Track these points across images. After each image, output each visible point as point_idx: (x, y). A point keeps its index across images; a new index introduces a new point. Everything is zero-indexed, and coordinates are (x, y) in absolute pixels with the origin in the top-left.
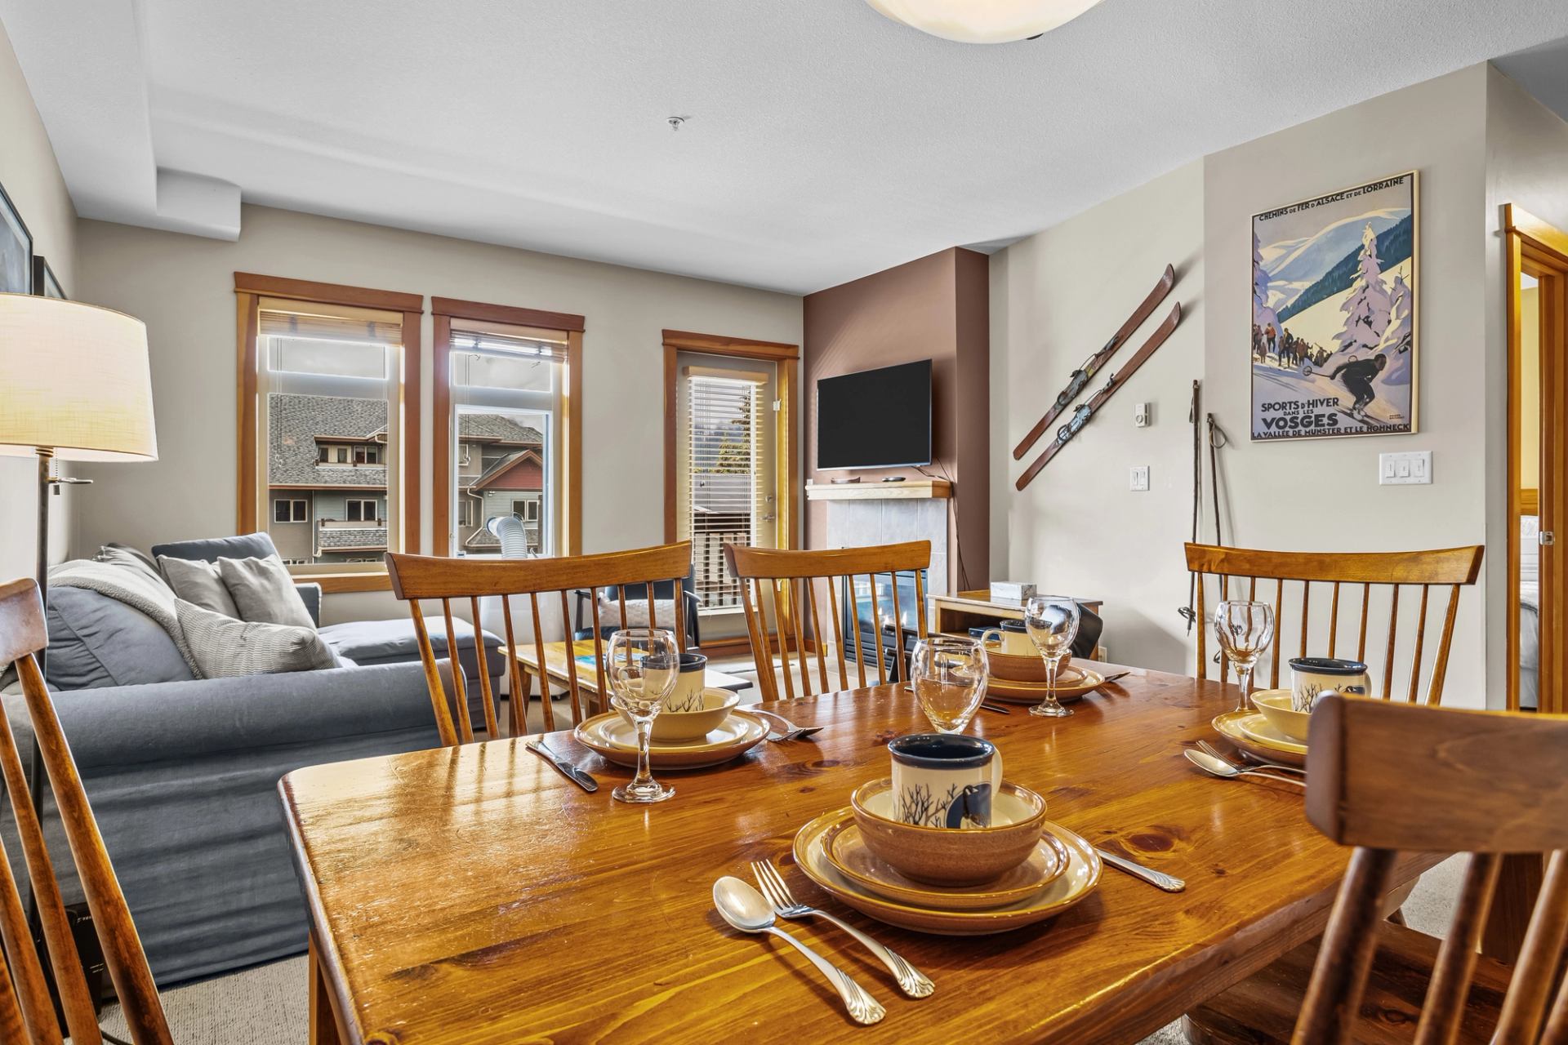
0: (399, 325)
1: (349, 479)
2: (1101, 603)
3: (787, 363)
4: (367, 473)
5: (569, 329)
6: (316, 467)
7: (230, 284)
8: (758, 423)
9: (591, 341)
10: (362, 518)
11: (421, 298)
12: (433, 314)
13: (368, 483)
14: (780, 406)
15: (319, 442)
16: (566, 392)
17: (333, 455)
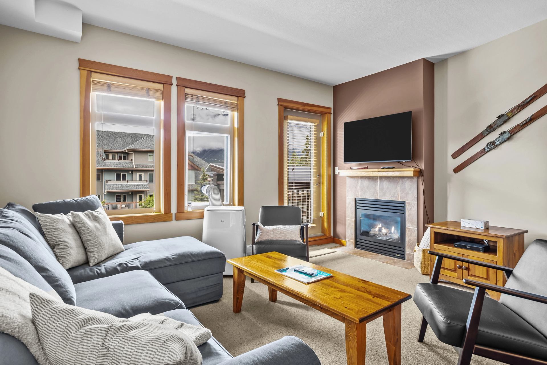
0: (161, 90)
1: (117, 165)
2: (527, 232)
3: (327, 115)
4: (123, 163)
5: (238, 96)
6: (104, 161)
7: (77, 65)
8: (314, 142)
9: (248, 101)
10: (121, 180)
11: (171, 77)
12: (177, 85)
13: (124, 167)
14: (324, 134)
15: (105, 152)
16: (236, 125)
17: (110, 156)
